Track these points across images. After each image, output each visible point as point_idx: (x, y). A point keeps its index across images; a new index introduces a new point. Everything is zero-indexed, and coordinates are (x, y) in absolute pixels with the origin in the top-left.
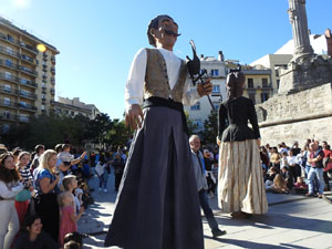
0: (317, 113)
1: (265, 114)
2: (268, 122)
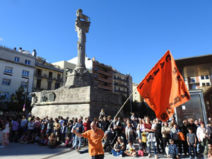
0: (82, 101)
1: (55, 97)
2: (56, 102)
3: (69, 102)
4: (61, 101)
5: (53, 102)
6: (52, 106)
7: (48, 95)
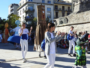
0: (86, 21)
2: (68, 24)
3: (77, 23)
4: (72, 23)
5: (66, 24)
6: (66, 26)
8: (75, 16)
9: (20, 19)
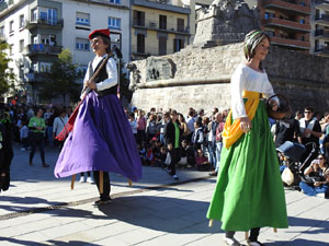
1: (174, 69)
2: (176, 80)
5: (170, 81)
6: (170, 89)
7: (159, 67)
8: (198, 55)
9: (7, 51)
